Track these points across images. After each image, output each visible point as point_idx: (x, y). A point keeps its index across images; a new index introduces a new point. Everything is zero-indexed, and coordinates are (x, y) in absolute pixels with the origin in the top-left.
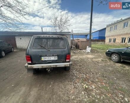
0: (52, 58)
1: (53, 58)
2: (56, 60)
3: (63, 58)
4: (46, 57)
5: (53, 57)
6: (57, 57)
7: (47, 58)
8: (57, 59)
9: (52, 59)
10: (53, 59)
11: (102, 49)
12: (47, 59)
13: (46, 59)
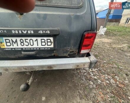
0: (35, 43)
1: (38, 43)
2: (51, 50)
3: (72, 42)
4: (14, 39)
5: (39, 39)
6: (52, 39)
7: (19, 42)
8: (52, 46)
9: (35, 46)
10: (40, 46)
11: (118, 32)
12: (20, 46)
13: (15, 46)
